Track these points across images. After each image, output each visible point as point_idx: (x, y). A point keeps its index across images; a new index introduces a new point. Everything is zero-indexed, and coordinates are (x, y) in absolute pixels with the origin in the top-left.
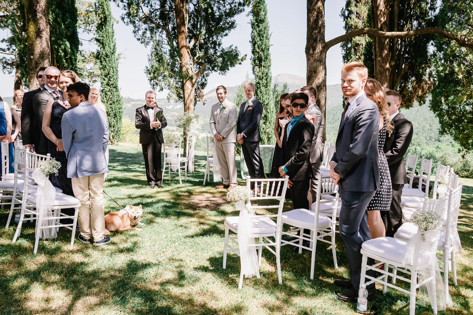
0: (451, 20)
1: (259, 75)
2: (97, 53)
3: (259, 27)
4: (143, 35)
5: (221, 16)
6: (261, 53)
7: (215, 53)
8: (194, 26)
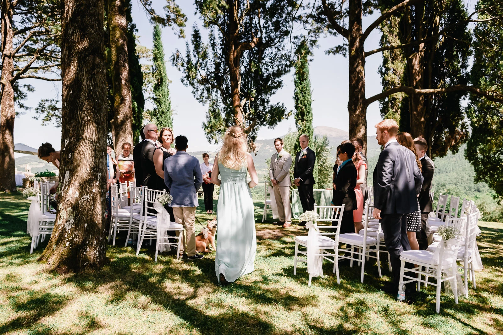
0: (484, 74)
1: (302, 128)
2: (154, 110)
3: (301, 84)
4: (201, 95)
5: (269, 77)
6: (303, 108)
7: (264, 109)
8: (245, 85)
